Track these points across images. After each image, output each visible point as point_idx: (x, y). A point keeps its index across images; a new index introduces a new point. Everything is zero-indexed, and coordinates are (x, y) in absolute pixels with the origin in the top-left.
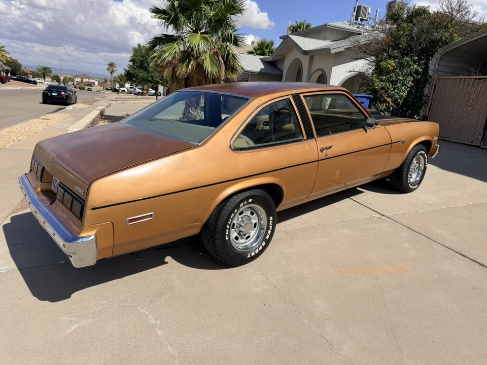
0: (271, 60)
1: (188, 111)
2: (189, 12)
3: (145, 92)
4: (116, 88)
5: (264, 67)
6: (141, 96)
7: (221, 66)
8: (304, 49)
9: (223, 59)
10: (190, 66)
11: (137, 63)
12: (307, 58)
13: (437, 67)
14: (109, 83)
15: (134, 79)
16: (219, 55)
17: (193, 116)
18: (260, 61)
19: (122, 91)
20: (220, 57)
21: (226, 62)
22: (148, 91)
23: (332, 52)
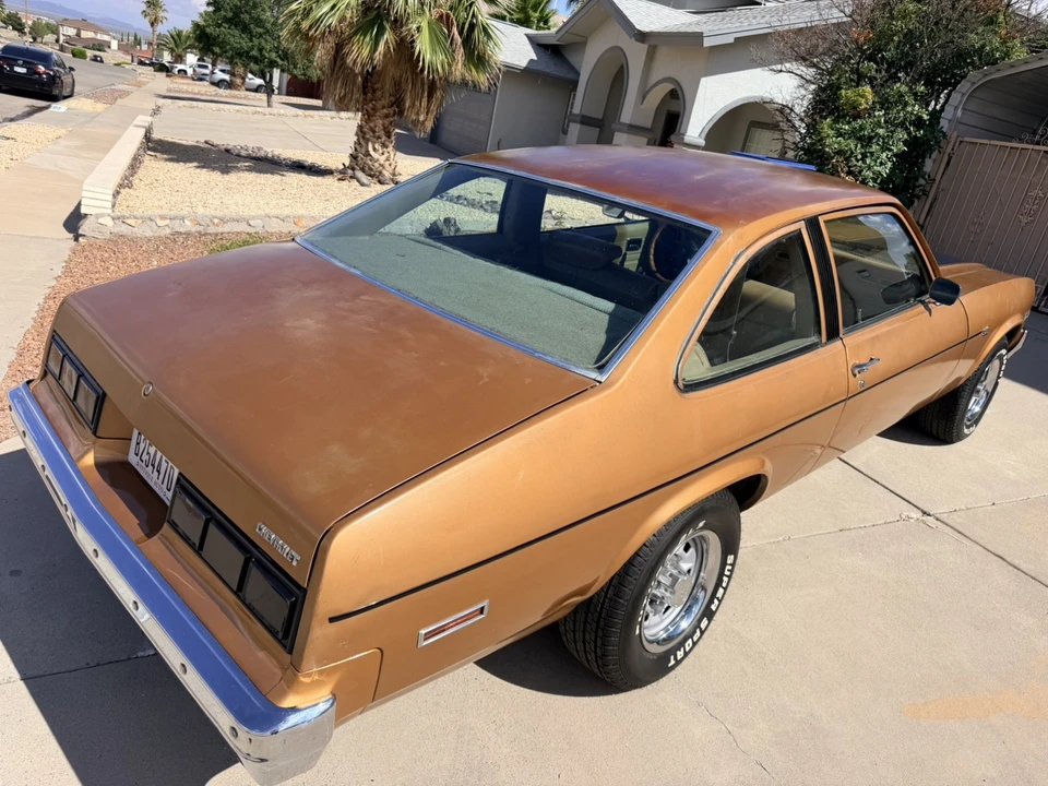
0: (554, 42)
1: (363, 151)
3: (239, 81)
4: (164, 62)
5: (535, 58)
6: (228, 91)
7: (454, 51)
8: (638, 27)
9: (461, 33)
10: (381, 47)
11: (226, 11)
12: (643, 48)
13: (959, 113)
14: (145, 47)
15: (217, 50)
16: (452, 24)
17: (376, 165)
18: (528, 42)
19: (179, 71)
20: (455, 30)
21: (468, 41)
22: (243, 79)
23: (707, 43)
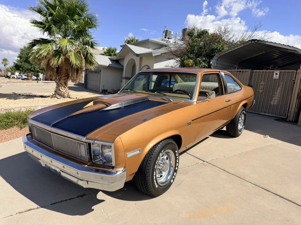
0: (116, 59)
1: (58, 89)
2: (60, 24)
3: (30, 78)
4: (9, 75)
5: (111, 63)
6: (26, 81)
7: (82, 60)
8: (136, 53)
9: (84, 56)
10: (60, 60)
11: (23, 58)
12: (139, 58)
13: (215, 64)
14: (3, 72)
15: (21, 69)
16: (81, 53)
17: (62, 93)
18: (109, 60)
19: (13, 77)
20: (82, 54)
21: (86, 58)
22: (31, 77)
23: (154, 55)
